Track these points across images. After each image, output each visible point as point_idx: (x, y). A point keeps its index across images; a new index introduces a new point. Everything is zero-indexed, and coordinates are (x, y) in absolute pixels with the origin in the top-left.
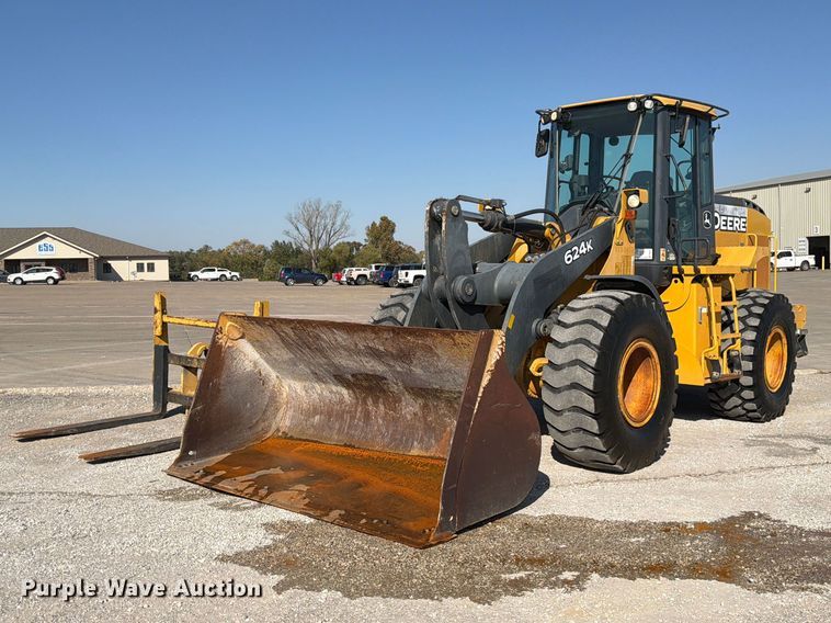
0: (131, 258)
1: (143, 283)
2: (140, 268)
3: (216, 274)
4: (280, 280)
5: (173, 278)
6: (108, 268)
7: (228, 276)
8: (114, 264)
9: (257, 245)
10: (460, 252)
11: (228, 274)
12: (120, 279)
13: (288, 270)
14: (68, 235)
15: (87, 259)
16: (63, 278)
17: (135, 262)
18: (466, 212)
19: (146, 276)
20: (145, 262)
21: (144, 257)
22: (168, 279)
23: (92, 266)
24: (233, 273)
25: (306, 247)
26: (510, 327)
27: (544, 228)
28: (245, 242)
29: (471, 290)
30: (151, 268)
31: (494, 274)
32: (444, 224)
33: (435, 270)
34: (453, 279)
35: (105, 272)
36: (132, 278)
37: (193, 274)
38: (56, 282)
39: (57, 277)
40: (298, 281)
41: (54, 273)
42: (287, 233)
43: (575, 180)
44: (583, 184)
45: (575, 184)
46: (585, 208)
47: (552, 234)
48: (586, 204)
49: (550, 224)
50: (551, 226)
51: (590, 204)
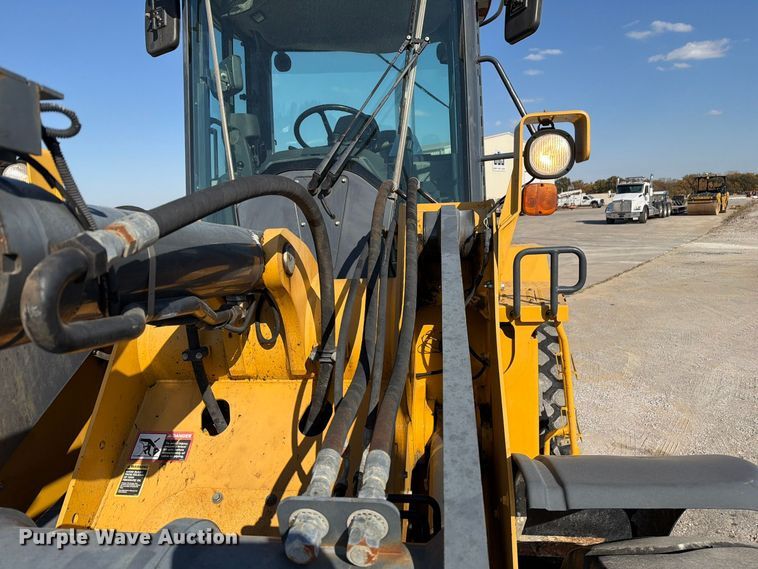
43: (233, 124)
44: (250, 132)
45: (234, 132)
46: (317, 180)
47: (289, 274)
48: (320, 170)
49: (280, 236)
50: (285, 246)
51: (334, 171)
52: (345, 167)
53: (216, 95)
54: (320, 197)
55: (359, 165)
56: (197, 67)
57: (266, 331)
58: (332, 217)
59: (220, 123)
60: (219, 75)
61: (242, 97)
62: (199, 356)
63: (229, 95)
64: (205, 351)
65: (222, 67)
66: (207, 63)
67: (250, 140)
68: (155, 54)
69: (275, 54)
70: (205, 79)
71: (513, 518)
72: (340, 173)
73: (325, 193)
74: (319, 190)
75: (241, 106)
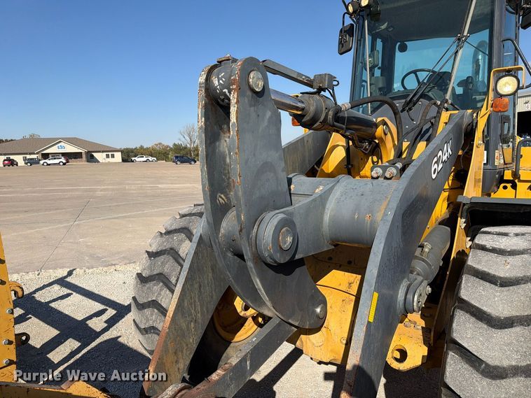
0: (103, 152)
1: (109, 163)
2: (108, 156)
3: (145, 159)
4: (173, 162)
5: (124, 160)
6: (92, 157)
7: (150, 160)
8: (95, 154)
9: (166, 144)
10: (267, 167)
11: (150, 158)
12: (98, 162)
13: (177, 157)
14: (71, 141)
15: (81, 153)
16: (68, 162)
17: (105, 154)
18: (276, 92)
19: (111, 160)
20: (110, 154)
21: (109, 151)
22: (121, 161)
23: (84, 156)
24: (153, 158)
25: (188, 146)
26: (371, 320)
27: (376, 126)
28: (160, 144)
29: (289, 239)
30: (113, 156)
31: (323, 199)
32: (233, 110)
33: (221, 199)
34: (255, 219)
35: (91, 158)
36: (104, 161)
37: (133, 159)
38: (64, 164)
39: (64, 161)
40: (182, 162)
41: (63, 160)
42: (180, 140)
43: (373, 82)
44: (381, 85)
45: (373, 86)
46: (407, 104)
47: (386, 134)
48: (409, 99)
49: (383, 120)
50: (385, 123)
51: (415, 99)
52: (421, 96)
53: (366, 70)
54: (407, 111)
55: (429, 96)
56: (359, 58)
57: (375, 159)
58: (412, 120)
59: (366, 82)
60: (368, 60)
61: (379, 68)
62: (350, 166)
63: (372, 69)
64: (352, 165)
65: (370, 56)
66: (363, 55)
67: (380, 89)
68: (341, 54)
69: (399, 43)
70: (362, 63)
71: (459, 218)
72: (418, 100)
73: (410, 109)
74: (407, 108)
75: (378, 73)
